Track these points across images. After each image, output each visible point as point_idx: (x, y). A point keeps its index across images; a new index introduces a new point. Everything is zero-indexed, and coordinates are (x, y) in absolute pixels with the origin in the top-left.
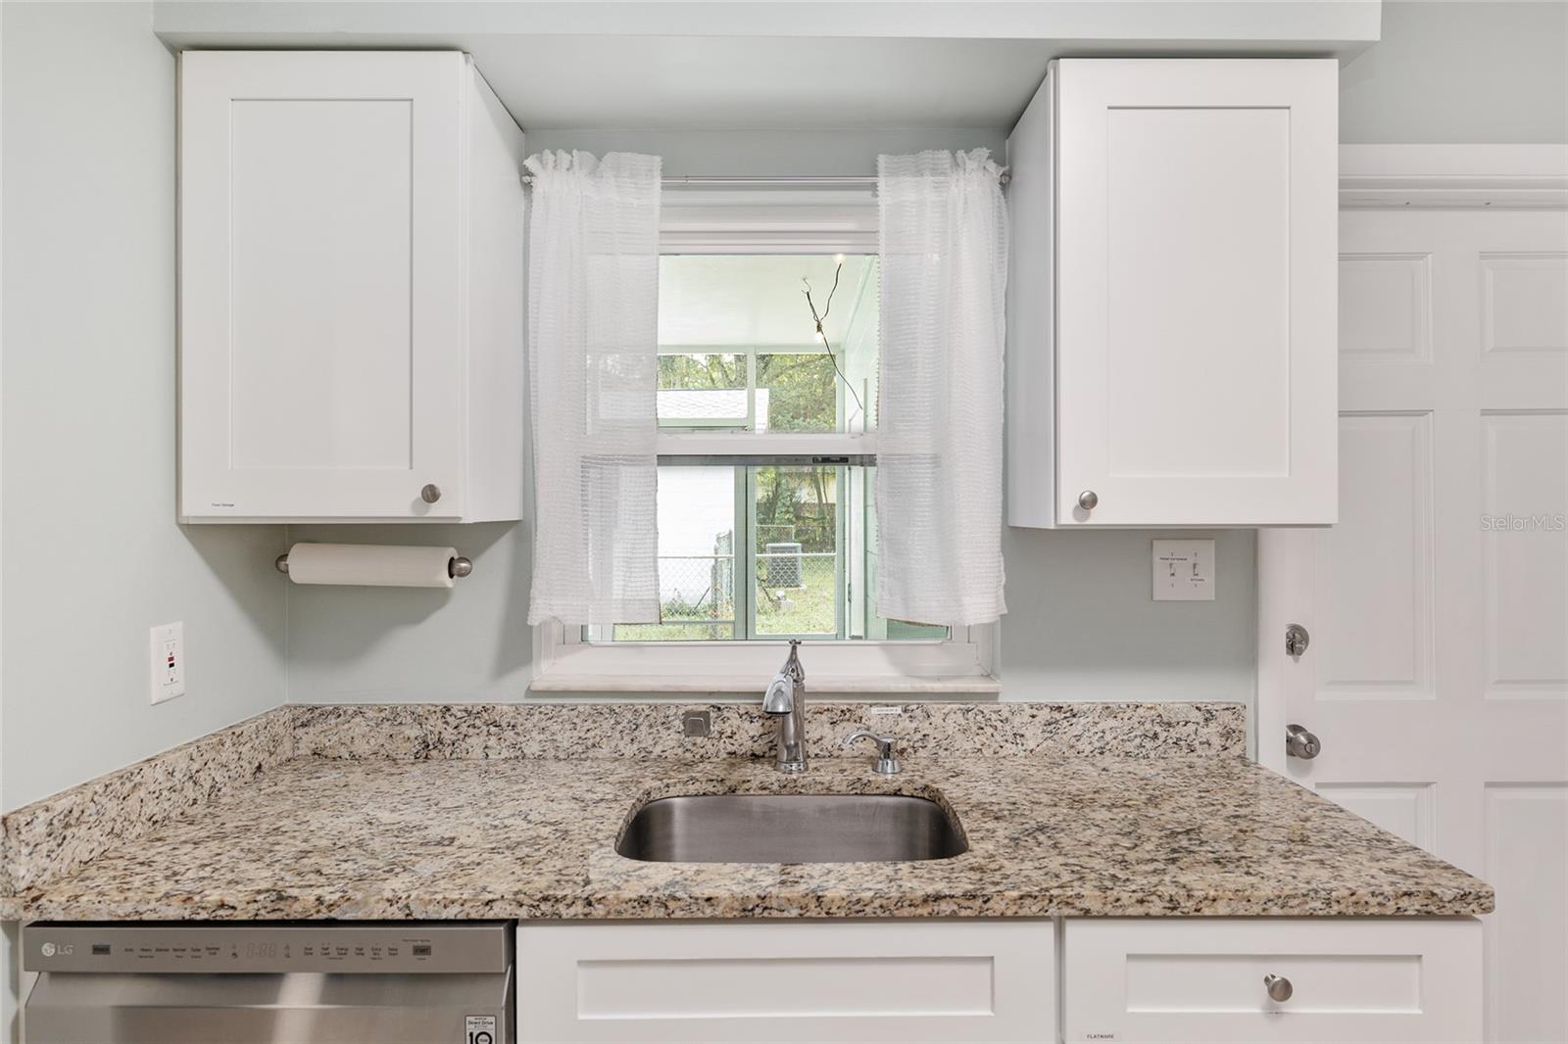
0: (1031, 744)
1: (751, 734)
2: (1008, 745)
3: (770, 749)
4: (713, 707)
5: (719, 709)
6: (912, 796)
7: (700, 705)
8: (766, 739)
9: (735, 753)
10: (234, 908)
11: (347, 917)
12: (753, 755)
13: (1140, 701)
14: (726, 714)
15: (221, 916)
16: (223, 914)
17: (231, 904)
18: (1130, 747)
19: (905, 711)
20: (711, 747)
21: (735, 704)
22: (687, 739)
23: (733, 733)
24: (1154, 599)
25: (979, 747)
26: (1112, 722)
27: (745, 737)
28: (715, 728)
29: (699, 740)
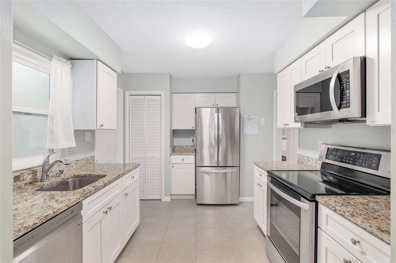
0: (74, 168)
1: (30, 178)
2: (71, 168)
3: (34, 180)
4: (21, 174)
5: (22, 174)
6: (71, 178)
7: (18, 174)
8: (33, 178)
9: (26, 183)
10: (37, 223)
11: (59, 213)
12: (30, 183)
13: (85, 157)
14: (24, 174)
15: (34, 227)
16: (35, 226)
17: (36, 223)
18: (85, 165)
19: (57, 166)
20: (21, 184)
21: (26, 172)
22: (15, 183)
23: (26, 179)
24: (85, 141)
25: (67, 170)
26: (83, 161)
27: (28, 179)
28: (22, 179)
29: (18, 183)
